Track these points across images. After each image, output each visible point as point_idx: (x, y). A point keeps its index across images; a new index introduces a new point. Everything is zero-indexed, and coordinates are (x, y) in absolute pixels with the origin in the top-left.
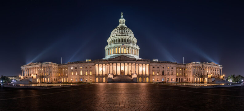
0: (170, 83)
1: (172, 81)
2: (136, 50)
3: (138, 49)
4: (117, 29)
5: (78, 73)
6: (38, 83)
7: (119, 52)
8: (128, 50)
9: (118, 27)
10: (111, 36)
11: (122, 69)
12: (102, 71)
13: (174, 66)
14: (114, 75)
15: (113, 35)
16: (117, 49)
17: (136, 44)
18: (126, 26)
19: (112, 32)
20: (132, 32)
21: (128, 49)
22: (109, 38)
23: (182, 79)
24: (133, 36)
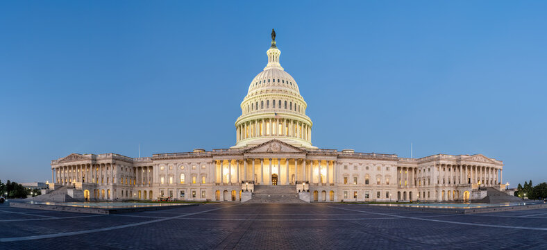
0: (385, 203)
1: (388, 199)
2: (304, 126)
3: (308, 126)
4: (262, 77)
5: (175, 179)
6: (87, 199)
7: (268, 133)
8: (286, 128)
9: (265, 69)
10: (249, 93)
11: (275, 171)
12: (228, 176)
13: (392, 166)
14: (256, 184)
15: (254, 92)
16: (262, 125)
17: (304, 114)
18: (282, 69)
19: (252, 84)
20: (296, 85)
21: (287, 126)
22: (245, 99)
23: (410, 192)
24: (298, 93)
